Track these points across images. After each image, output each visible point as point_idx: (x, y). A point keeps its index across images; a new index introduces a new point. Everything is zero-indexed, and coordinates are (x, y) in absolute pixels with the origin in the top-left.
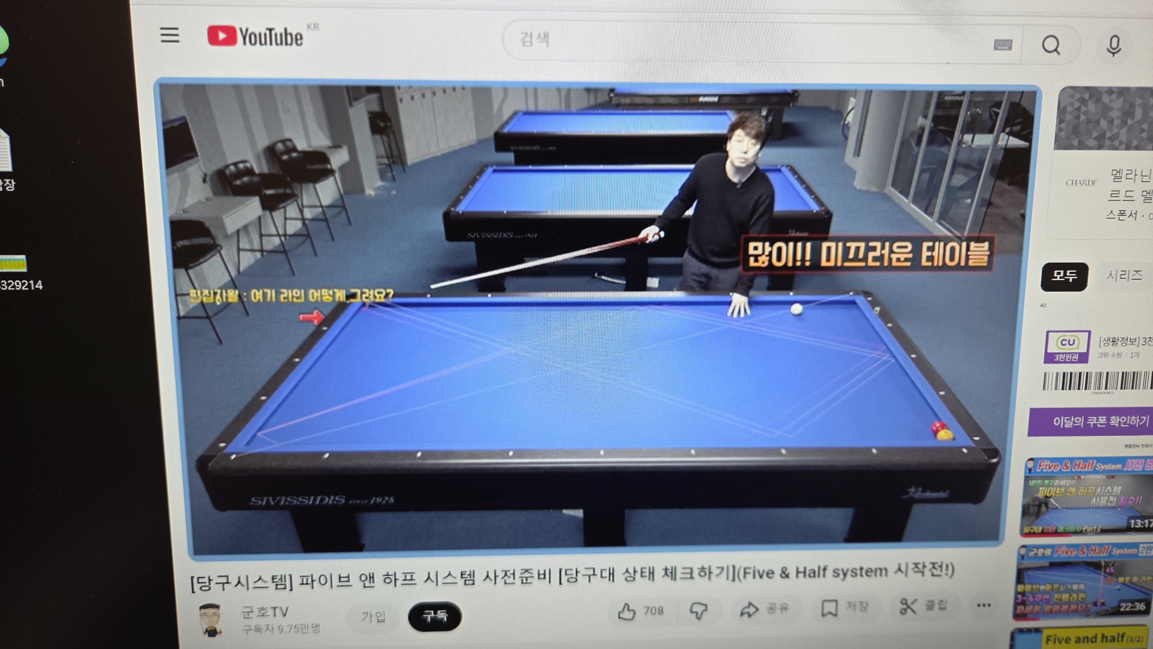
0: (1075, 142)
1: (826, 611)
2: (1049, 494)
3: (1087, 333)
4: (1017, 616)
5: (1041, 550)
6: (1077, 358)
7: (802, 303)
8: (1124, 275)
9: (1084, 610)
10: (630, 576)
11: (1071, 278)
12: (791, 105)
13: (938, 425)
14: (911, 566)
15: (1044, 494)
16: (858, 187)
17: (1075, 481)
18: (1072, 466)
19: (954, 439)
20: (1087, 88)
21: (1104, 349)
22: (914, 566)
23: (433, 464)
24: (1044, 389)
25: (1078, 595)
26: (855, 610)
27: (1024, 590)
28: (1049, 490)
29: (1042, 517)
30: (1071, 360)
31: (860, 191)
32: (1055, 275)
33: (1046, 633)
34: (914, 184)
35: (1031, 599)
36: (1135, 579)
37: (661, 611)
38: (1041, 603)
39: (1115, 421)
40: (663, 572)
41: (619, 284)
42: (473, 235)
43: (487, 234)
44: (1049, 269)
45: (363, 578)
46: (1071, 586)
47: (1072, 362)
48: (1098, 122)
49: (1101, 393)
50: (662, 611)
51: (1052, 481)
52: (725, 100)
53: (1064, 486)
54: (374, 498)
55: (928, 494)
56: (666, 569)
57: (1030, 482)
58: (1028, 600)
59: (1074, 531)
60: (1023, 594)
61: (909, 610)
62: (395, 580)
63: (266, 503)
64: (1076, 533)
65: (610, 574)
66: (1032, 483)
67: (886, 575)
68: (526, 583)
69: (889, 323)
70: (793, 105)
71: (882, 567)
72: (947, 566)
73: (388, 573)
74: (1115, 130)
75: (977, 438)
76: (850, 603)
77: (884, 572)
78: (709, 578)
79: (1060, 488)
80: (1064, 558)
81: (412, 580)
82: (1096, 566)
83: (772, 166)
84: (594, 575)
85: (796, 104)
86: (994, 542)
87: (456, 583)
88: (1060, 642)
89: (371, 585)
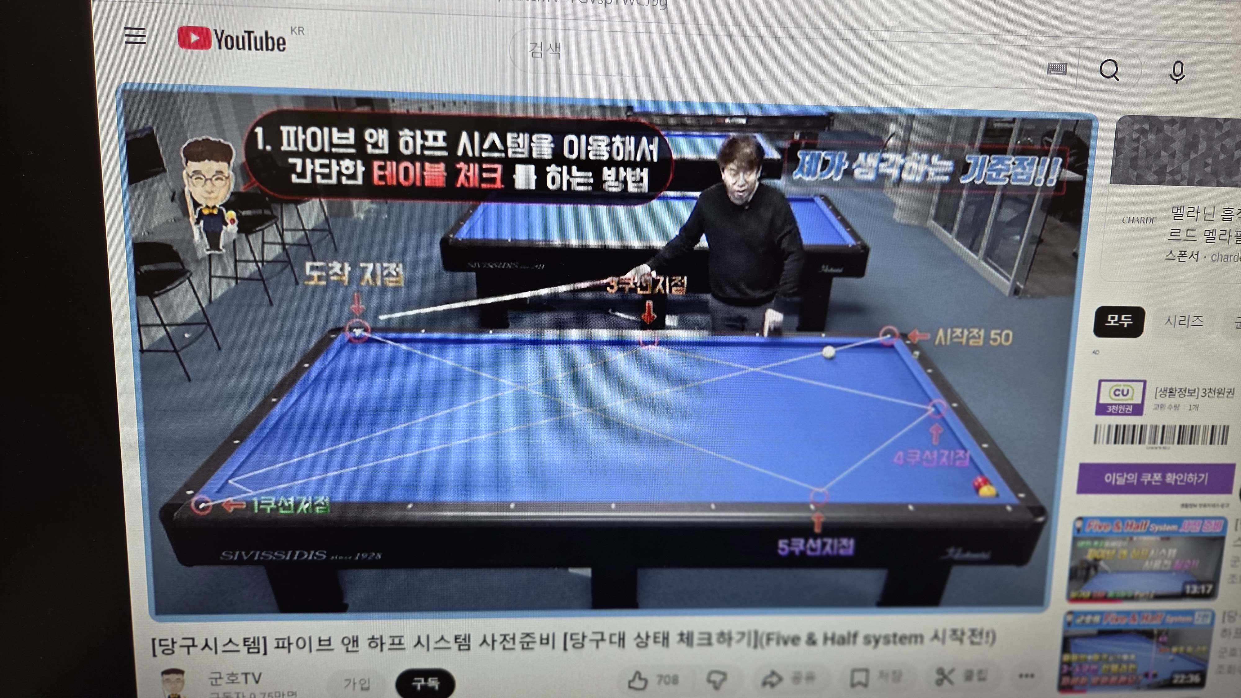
0: (1133, 176)
1: (856, 681)
2: (1099, 556)
3: (1142, 384)
4: (1062, 688)
5: (1089, 617)
6: (1131, 410)
7: (835, 345)
8: (1183, 320)
9: (1134, 682)
10: (642, 642)
11: (1126, 323)
12: (826, 129)
13: (980, 480)
14: (949, 633)
15: (1093, 556)
16: (898, 220)
17: (1126, 542)
18: (1124, 526)
19: (997, 495)
20: (1147, 118)
21: (1160, 401)
22: (952, 633)
23: (425, 517)
24: (1095, 442)
25: (1128, 666)
26: (887, 680)
27: (1070, 660)
28: (1099, 552)
29: (1091, 581)
30: (1125, 411)
31: (899, 224)
32: (1109, 320)
34: (958, 218)
35: (1077, 669)
36: (1189, 649)
37: (675, 680)
38: (1088, 673)
39: (1171, 478)
40: (678, 638)
41: (635, 321)
42: (473, 265)
43: (489, 264)
44: (1102, 313)
45: (346, 641)
46: (1121, 656)
47: (1125, 414)
48: (1158, 155)
49: (1156, 448)
50: (677, 680)
51: (1102, 542)
52: (754, 122)
53: (1114, 548)
54: (359, 554)
55: (969, 555)
56: (682, 635)
57: (1078, 543)
58: (1074, 671)
59: (1125, 596)
60: (1069, 664)
61: (946, 681)
62: (382, 644)
63: (238, 558)
64: (1127, 599)
65: (620, 639)
66: (1081, 544)
67: (922, 642)
68: (528, 649)
69: (929, 368)
70: (829, 129)
71: (917, 633)
72: (988, 634)
73: (373, 636)
74: (1177, 164)
75: (1022, 495)
76: (881, 673)
77: (919, 639)
78: (729, 645)
79: (1110, 550)
80: (1114, 625)
81: (400, 644)
82: (1148, 635)
83: (804, 195)
84: (603, 640)
85: (831, 128)
86: (1038, 608)
87: (449, 648)
89: (355, 649)
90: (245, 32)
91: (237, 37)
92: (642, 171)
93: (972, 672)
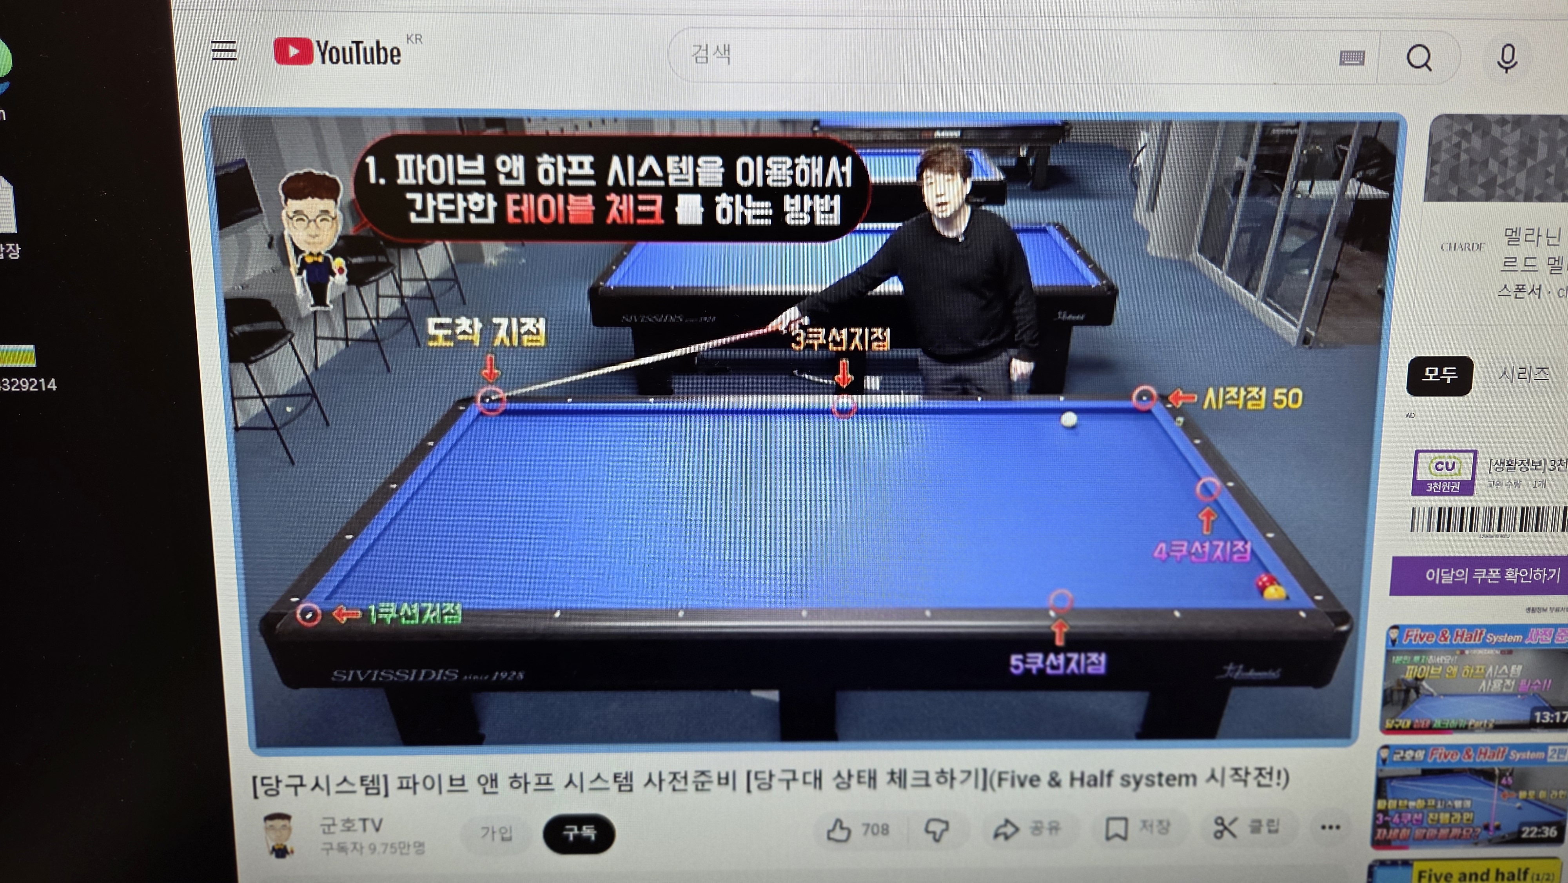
0: (1454, 191)
1: (1111, 834)
2: (1421, 674)
3: (1472, 454)
4: (1378, 843)
5: (1410, 753)
6: (1458, 488)
7: (1076, 411)
8: (1523, 373)
9: (1471, 836)
10: (844, 781)
12: (1060, 141)
13: (1265, 579)
14: (1229, 772)
15: (1413, 675)
16: (1153, 253)
17: (1456, 657)
18: (1452, 637)
19: (1288, 598)
20: (1470, 117)
21: (1496, 476)
22: (1233, 772)
23: (575, 628)
24: (1412, 530)
25: (1462, 815)
26: (1152, 832)
27: (1387, 807)
28: (1420, 669)
29: (1411, 706)
30: (1450, 490)
31: (1156, 259)
32: (1427, 374)
33: (1417, 867)
34: (1229, 249)
35: (1396, 819)
36: (1542, 794)
37: (885, 830)
38: (1410, 825)
39: (1511, 575)
40: (888, 778)
41: (827, 385)
42: (629, 318)
43: (648, 317)
45: (483, 781)
46: (1453, 802)
47: (1450, 494)
48: (1486, 163)
49: (1492, 537)
50: (887, 830)
51: (1424, 657)
52: (970, 135)
53: (1441, 664)
54: (497, 673)
55: (1252, 674)
56: (892, 773)
57: (1394, 658)
58: (1392, 820)
59: (1455, 726)
60: (1385, 812)
61: (1226, 833)
62: (526, 784)
63: (352, 678)
64: (1458, 729)
65: (816, 778)
66: (1397, 659)
67: (1195, 783)
68: (702, 790)
69: (1196, 438)
70: (1063, 141)
71: (1189, 773)
72: (1279, 773)
73: (515, 775)
74: (1510, 174)
75: (1319, 598)
76: (1144, 822)
77: (1191, 780)
78: (952, 786)
79: (1435, 667)
80: (1443, 763)
81: (548, 783)
82: (1487, 775)
83: (1034, 224)
84: (794, 779)
85: (1067, 140)
86: (1345, 741)
87: (607, 789)
88: (1437, 880)
89: (494, 790)
90: (353, 42)
91: (344, 49)
92: (832, 199)
93: (1259, 821)
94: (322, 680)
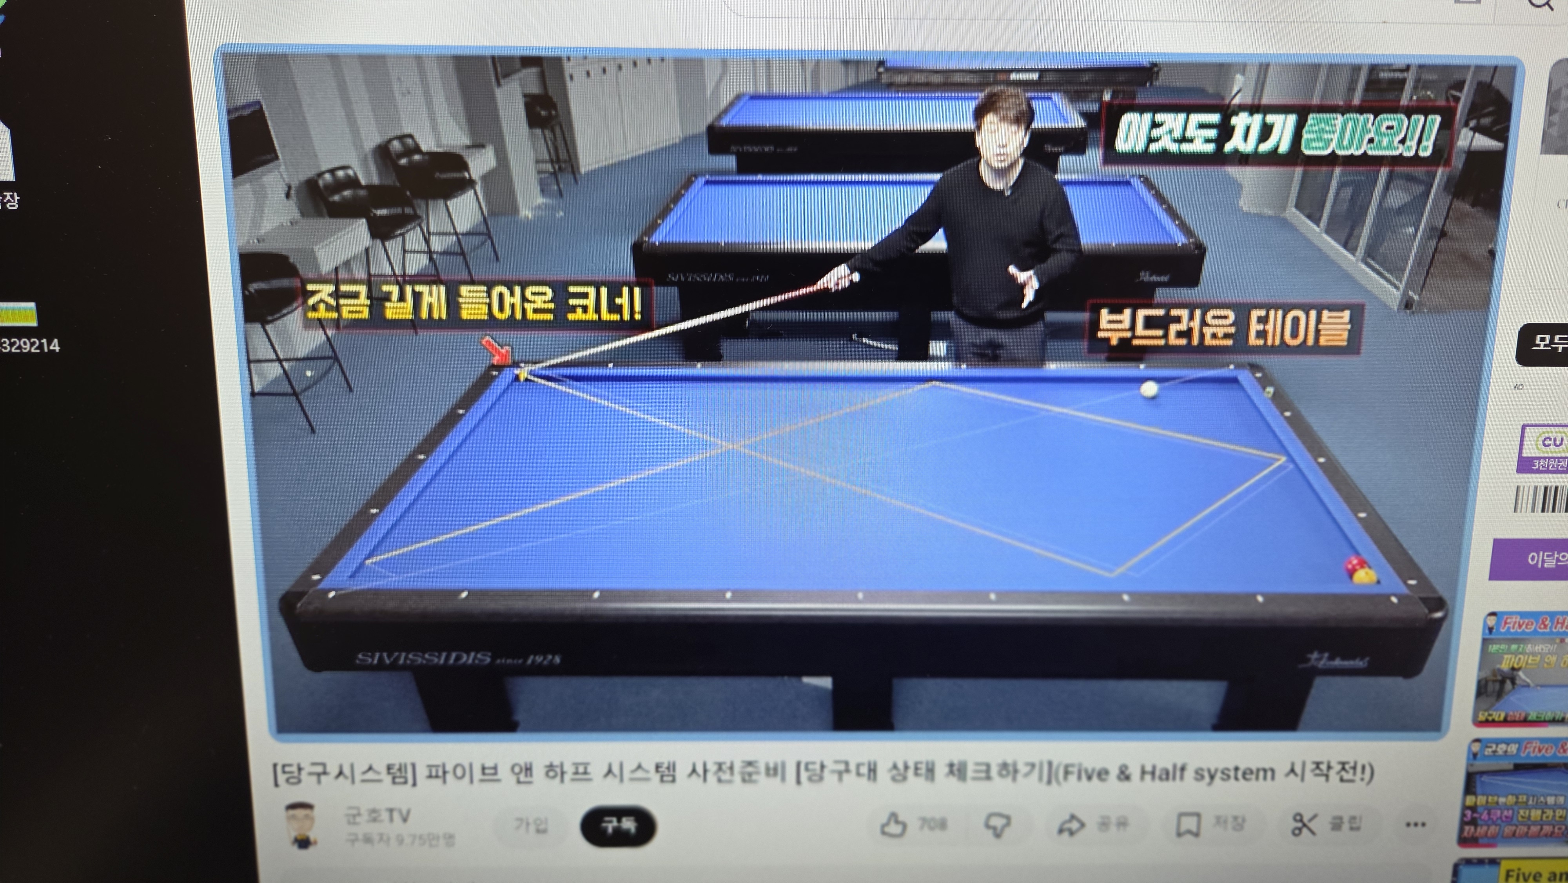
1: (1183, 828)
2: (1518, 664)
4: (1464, 841)
5: (1502, 747)
7: (1158, 380)
9: (1563, 834)
10: (900, 774)
11: (1561, 347)
12: (1148, 84)
13: (1355, 562)
14: (1310, 766)
15: (1509, 664)
16: (1245, 209)
17: (1556, 646)
18: (1552, 624)
19: (1378, 582)
22: (1314, 766)
23: (617, 609)
24: (1515, 511)
25: (1554, 812)
26: (1225, 828)
27: (1476, 803)
28: (1517, 659)
29: (1506, 697)
30: (1558, 467)
31: (1247, 214)
32: (1538, 342)
33: (1505, 866)
34: (1328, 205)
35: (1485, 816)
38: (1499, 822)
40: (947, 770)
41: (888, 350)
42: (675, 277)
43: (695, 276)
44: (1528, 333)
45: (517, 770)
46: (1545, 799)
47: (1557, 471)
50: (945, 824)
51: (1522, 646)
52: (1049, 78)
53: (1539, 653)
54: (532, 657)
55: (1337, 663)
56: (951, 765)
57: (1490, 646)
58: (1480, 818)
59: (1551, 719)
60: (1474, 809)
61: (1305, 830)
62: (563, 773)
64: (1554, 721)
65: (870, 770)
66: (1493, 648)
67: (1273, 778)
68: (750, 781)
69: (1287, 410)
70: (1151, 84)
71: (1267, 766)
72: (1363, 768)
73: (551, 763)
75: (1412, 582)
76: (1218, 818)
77: (1269, 774)
78: (1014, 779)
79: (1533, 656)
80: (1536, 757)
81: (586, 773)
83: (1119, 176)
84: (847, 771)
85: (1157, 83)
86: (1434, 734)
87: (648, 779)
88: (1526, 880)
89: (528, 779)
93: (1341, 818)
94: (346, 664)
